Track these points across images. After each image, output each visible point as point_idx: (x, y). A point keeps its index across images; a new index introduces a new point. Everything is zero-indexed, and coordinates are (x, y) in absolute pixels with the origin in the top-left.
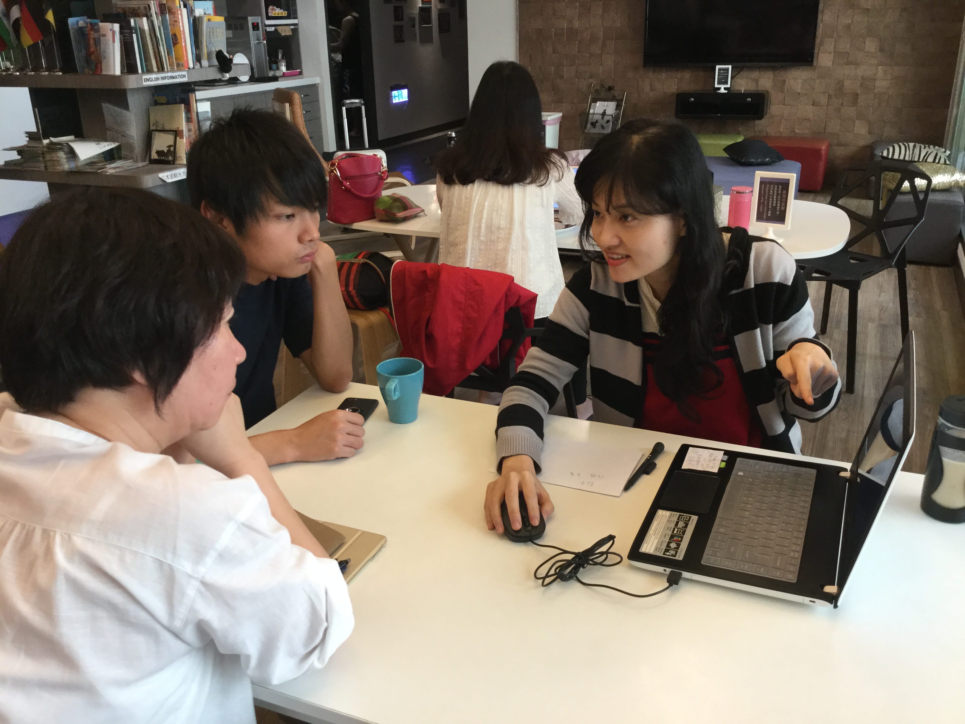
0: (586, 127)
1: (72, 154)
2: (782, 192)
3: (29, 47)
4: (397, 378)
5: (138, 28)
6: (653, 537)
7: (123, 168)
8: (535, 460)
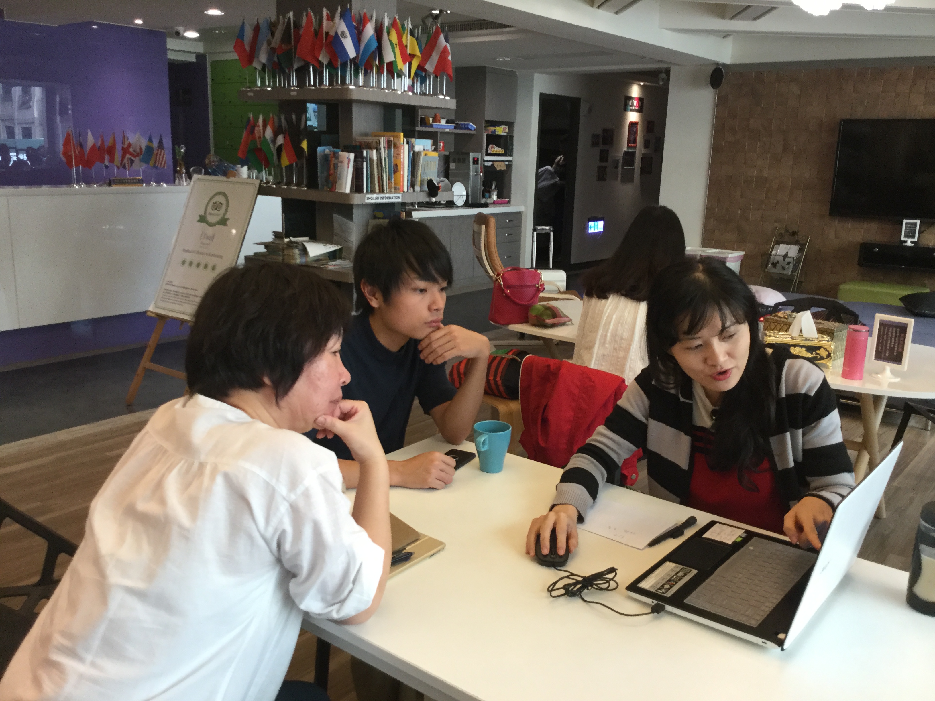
0: (766, 266)
1: (304, 251)
2: (900, 334)
3: (286, 167)
4: (487, 434)
5: (369, 159)
6: (653, 578)
7: (341, 266)
8: (581, 513)
